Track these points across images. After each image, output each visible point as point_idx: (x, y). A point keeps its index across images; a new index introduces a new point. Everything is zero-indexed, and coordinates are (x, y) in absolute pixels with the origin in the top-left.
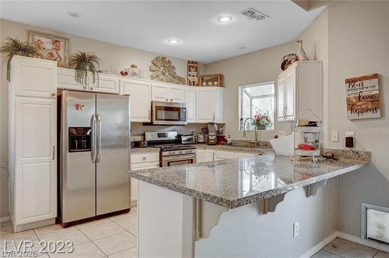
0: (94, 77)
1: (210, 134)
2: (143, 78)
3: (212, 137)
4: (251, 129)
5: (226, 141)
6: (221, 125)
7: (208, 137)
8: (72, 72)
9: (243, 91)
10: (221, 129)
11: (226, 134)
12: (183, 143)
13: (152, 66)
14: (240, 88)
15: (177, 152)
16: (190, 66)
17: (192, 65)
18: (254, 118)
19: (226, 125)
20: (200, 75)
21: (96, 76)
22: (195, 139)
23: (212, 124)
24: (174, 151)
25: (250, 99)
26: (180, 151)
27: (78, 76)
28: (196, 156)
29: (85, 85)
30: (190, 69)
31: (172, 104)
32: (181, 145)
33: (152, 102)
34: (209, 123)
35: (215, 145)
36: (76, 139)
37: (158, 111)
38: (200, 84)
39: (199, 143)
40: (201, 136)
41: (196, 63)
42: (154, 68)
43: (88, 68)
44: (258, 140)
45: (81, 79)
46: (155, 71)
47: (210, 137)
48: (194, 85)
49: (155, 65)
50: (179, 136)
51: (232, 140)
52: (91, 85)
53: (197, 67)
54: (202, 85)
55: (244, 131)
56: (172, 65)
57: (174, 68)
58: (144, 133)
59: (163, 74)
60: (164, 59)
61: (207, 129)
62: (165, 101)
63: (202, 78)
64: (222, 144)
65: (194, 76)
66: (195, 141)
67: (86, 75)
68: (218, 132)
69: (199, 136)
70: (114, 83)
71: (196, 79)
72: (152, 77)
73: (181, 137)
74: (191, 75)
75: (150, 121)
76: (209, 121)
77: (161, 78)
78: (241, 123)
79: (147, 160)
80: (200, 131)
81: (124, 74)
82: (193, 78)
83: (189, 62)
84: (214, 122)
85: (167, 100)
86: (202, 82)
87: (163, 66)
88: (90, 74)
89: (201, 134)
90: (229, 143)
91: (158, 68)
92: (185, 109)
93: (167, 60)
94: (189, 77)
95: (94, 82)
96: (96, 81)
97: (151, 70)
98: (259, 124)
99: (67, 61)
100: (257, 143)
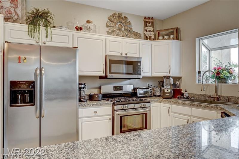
0: (47, 32)
1: (165, 87)
2: (99, 33)
3: (168, 90)
4: (210, 83)
5: (183, 95)
6: (177, 79)
7: (164, 91)
8: (25, 27)
9: (201, 43)
10: (178, 82)
11: (182, 87)
12: (138, 96)
13: (108, 22)
14: (197, 39)
15: (130, 106)
16: (146, 22)
17: (148, 21)
18: (213, 71)
19: (182, 78)
20: (157, 30)
21: (49, 30)
22: (151, 92)
23: (168, 77)
24: (126, 105)
25: (208, 51)
26: (134, 105)
27: (31, 31)
28: (150, 110)
29: (38, 40)
30: (146, 24)
31: (126, 58)
32: (135, 99)
33: (106, 56)
34: (164, 77)
35: (171, 98)
36: (19, 94)
37: (112, 65)
38: (156, 38)
39: (155, 96)
40: (158, 89)
41: (152, 18)
42: (110, 24)
43: (41, 23)
44: (219, 94)
45: (34, 33)
46: (111, 26)
47: (166, 91)
48: (150, 39)
49: (111, 21)
50: (135, 89)
51: (189, 94)
52: (44, 40)
53: (153, 22)
54: (158, 39)
55: (203, 85)
56: (128, 21)
57: (130, 23)
58: (100, 86)
59: (120, 29)
60: (120, 15)
61: (163, 82)
62: (120, 55)
63: (159, 33)
64: (179, 98)
65: (150, 31)
66: (151, 94)
67: (39, 30)
68: (174, 85)
69: (155, 89)
70: (68, 37)
71: (152, 34)
72: (108, 33)
73: (137, 91)
74: (148, 30)
75: (104, 75)
76: (165, 75)
77: (117, 33)
78: (199, 76)
79: (98, 114)
80: (156, 84)
81: (79, 29)
82: (149, 33)
83: (145, 18)
84: (170, 75)
85: (122, 54)
86: (159, 36)
87: (120, 22)
88: (43, 29)
89: (157, 87)
90: (185, 97)
91: (114, 24)
92: (140, 62)
93: (123, 16)
94: (145, 32)
95: (47, 37)
96: (49, 35)
97: (107, 26)
98: (220, 77)
99: (25, 18)
100: (217, 98)
